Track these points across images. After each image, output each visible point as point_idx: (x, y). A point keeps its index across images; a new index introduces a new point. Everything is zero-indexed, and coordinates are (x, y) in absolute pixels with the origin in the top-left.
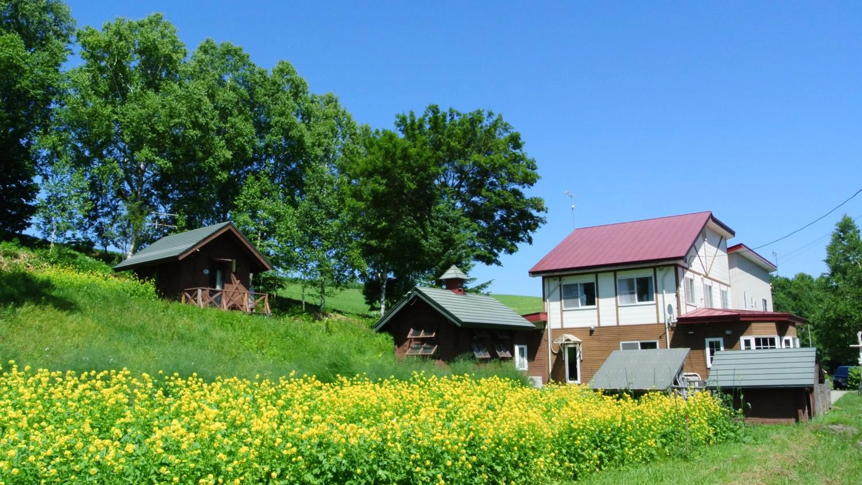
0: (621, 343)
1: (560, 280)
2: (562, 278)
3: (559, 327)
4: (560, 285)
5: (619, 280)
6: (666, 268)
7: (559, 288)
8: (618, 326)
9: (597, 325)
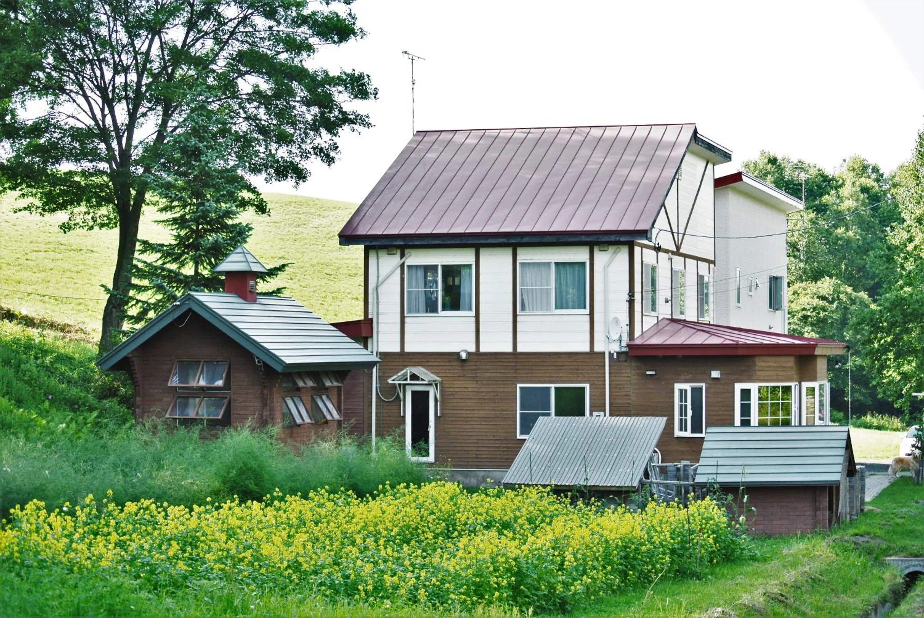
0: (518, 386)
1: (402, 256)
2: (407, 251)
3: (396, 349)
4: (402, 266)
5: (522, 264)
6: (611, 249)
7: (399, 271)
8: (515, 354)
9: (472, 349)
